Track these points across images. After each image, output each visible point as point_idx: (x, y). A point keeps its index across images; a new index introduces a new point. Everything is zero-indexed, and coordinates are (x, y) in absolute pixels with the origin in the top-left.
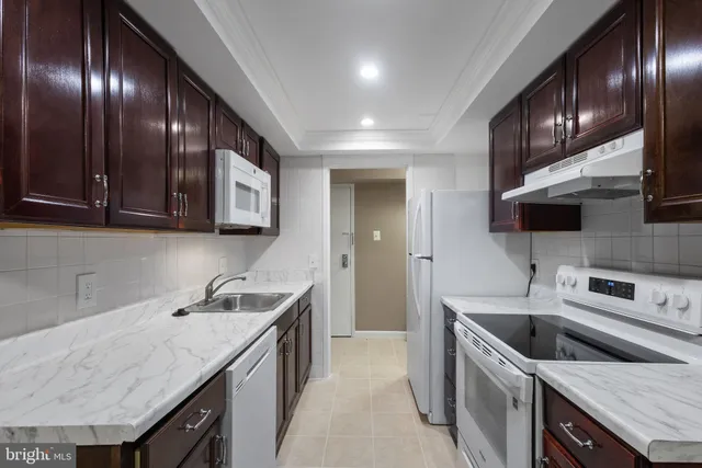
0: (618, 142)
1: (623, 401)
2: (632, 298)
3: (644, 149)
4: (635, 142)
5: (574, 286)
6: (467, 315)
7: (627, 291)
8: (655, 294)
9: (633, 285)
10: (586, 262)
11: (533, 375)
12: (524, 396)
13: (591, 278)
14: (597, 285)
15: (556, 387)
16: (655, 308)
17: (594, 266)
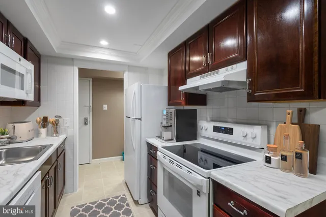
0: (234, 66)
1: (257, 187)
2: (232, 134)
3: (247, 70)
4: (243, 66)
5: (206, 130)
6: (163, 147)
7: (229, 131)
8: (243, 132)
9: (232, 129)
10: (209, 119)
11: (209, 178)
12: (205, 190)
13: (214, 126)
14: (216, 129)
15: (224, 184)
16: (243, 138)
17: (212, 121)
